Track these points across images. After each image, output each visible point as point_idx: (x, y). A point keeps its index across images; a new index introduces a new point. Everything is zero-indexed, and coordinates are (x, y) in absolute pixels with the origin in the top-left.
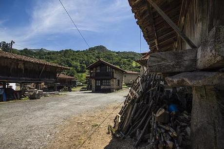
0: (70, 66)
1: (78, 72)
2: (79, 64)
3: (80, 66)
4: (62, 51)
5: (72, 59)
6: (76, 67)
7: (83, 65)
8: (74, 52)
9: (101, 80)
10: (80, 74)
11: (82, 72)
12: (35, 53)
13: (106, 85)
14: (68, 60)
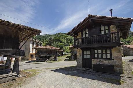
0: (61, 42)
1: (65, 45)
2: (66, 41)
3: (67, 42)
4: (57, 34)
5: (62, 38)
6: (64, 43)
7: (68, 41)
8: (63, 34)
9: (92, 50)
10: (66, 47)
11: (68, 45)
12: (43, 37)
13: (102, 58)
14: (59, 39)
